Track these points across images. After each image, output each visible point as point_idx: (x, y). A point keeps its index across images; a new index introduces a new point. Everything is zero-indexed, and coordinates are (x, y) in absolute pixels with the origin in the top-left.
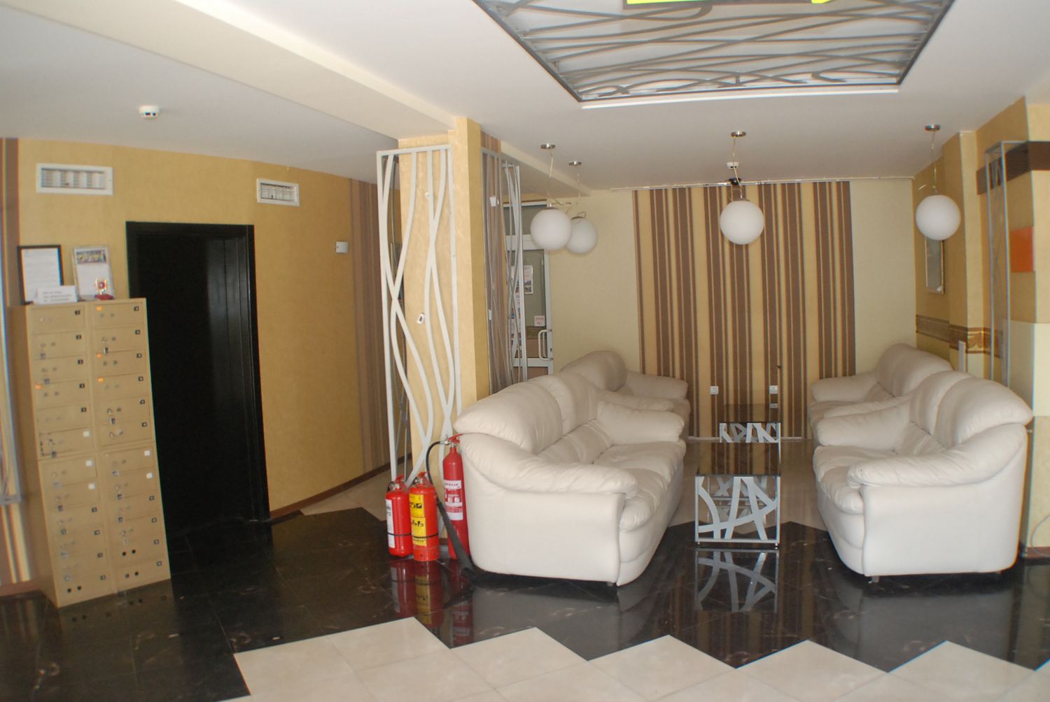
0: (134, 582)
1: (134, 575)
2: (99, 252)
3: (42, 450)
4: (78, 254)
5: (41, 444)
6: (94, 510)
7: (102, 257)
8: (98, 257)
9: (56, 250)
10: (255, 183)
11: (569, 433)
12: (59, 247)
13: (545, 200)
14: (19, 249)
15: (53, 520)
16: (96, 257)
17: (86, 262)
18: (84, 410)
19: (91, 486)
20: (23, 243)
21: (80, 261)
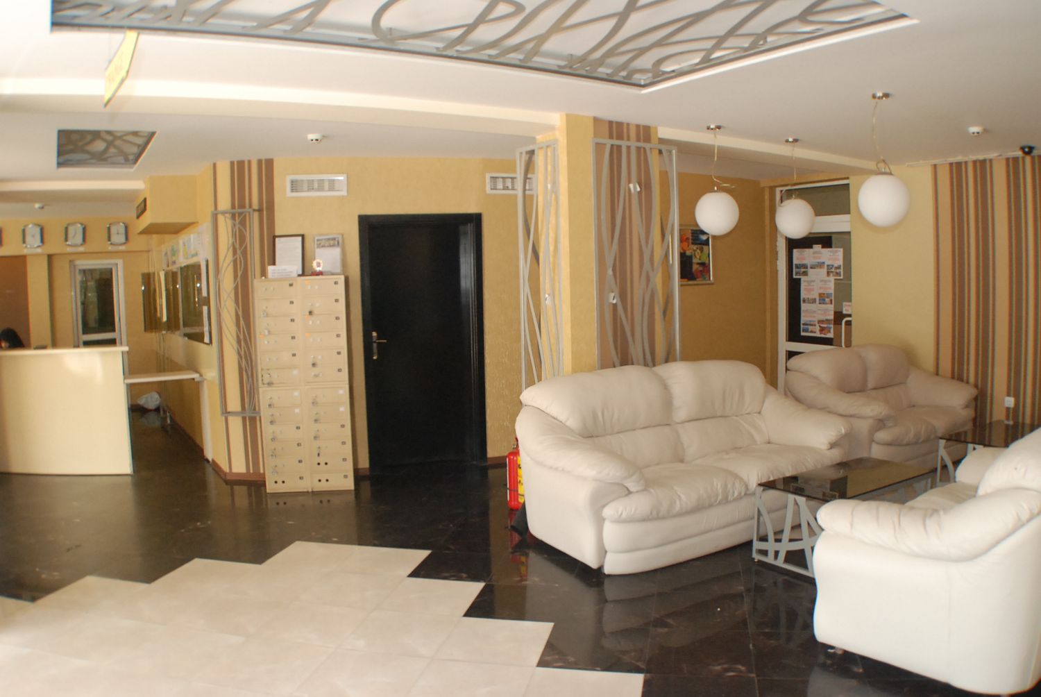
0: (323, 486)
1: (325, 481)
2: (334, 239)
3: (262, 380)
4: (318, 240)
5: (262, 376)
6: (298, 428)
7: (336, 243)
8: (333, 242)
9: (300, 238)
10: (485, 178)
11: (683, 422)
12: (303, 236)
13: (848, 178)
14: (275, 237)
15: (267, 430)
16: (332, 242)
17: (323, 246)
18: (294, 355)
19: (297, 411)
20: (277, 234)
21: (320, 246)
